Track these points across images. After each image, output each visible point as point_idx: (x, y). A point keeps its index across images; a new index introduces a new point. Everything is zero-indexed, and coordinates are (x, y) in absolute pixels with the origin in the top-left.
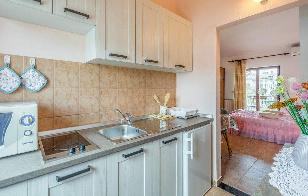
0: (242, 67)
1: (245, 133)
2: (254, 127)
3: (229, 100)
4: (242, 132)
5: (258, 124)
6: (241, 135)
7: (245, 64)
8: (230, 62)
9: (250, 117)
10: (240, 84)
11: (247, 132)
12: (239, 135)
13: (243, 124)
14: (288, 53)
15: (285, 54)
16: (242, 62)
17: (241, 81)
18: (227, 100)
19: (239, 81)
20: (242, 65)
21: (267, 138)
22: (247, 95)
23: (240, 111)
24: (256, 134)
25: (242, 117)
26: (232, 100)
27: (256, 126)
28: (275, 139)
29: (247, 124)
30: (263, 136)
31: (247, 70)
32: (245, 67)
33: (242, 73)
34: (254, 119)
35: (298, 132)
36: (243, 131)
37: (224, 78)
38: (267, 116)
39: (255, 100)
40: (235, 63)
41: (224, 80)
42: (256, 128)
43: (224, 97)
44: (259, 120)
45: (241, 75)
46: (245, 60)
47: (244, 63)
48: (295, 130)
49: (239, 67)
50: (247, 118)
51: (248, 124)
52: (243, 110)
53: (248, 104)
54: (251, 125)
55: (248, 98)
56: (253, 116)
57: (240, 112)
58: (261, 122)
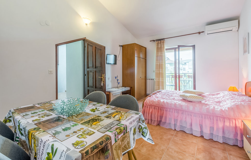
0: (162, 46)
1: (165, 123)
2: (176, 114)
3: (150, 80)
4: (161, 121)
5: (180, 110)
6: (161, 125)
7: (164, 44)
8: (151, 41)
9: (170, 101)
10: (160, 63)
11: (167, 122)
12: (158, 124)
13: (163, 111)
14: (203, 32)
15: (199, 33)
16: (162, 41)
17: (161, 60)
18: (149, 80)
19: (160, 60)
20: (162, 44)
21: (191, 129)
22: (166, 75)
23: (160, 91)
24: (178, 124)
25: (162, 101)
26: (153, 79)
27: (178, 113)
28: (202, 131)
29: (167, 111)
30: (186, 127)
31: (166, 49)
32: (164, 46)
33: (162, 52)
34: (175, 104)
35: (230, 123)
36: (163, 120)
37: (146, 58)
38: (189, 99)
39: (173, 79)
40: (156, 43)
41: (146, 59)
42: (178, 116)
43: (146, 77)
44: (181, 106)
45: (161, 55)
46: (164, 39)
47: (163, 42)
48: (226, 120)
49: (159, 47)
50: (167, 103)
51: (169, 111)
52: (163, 91)
53: (167, 83)
54: (172, 112)
55: (167, 77)
56: (174, 99)
57: (160, 93)
58: (184, 108)
